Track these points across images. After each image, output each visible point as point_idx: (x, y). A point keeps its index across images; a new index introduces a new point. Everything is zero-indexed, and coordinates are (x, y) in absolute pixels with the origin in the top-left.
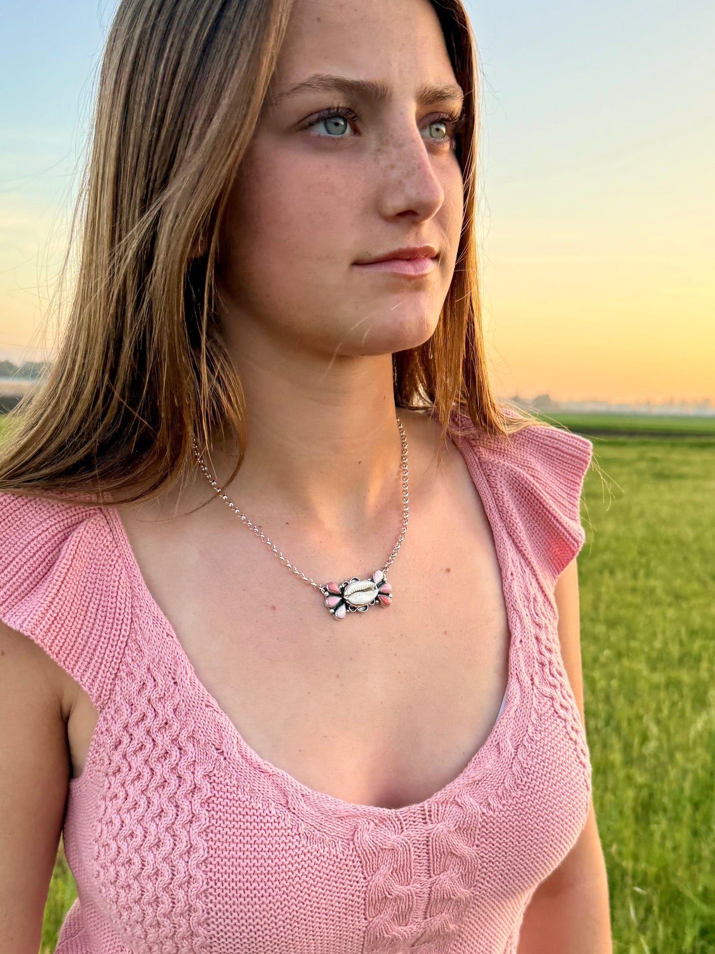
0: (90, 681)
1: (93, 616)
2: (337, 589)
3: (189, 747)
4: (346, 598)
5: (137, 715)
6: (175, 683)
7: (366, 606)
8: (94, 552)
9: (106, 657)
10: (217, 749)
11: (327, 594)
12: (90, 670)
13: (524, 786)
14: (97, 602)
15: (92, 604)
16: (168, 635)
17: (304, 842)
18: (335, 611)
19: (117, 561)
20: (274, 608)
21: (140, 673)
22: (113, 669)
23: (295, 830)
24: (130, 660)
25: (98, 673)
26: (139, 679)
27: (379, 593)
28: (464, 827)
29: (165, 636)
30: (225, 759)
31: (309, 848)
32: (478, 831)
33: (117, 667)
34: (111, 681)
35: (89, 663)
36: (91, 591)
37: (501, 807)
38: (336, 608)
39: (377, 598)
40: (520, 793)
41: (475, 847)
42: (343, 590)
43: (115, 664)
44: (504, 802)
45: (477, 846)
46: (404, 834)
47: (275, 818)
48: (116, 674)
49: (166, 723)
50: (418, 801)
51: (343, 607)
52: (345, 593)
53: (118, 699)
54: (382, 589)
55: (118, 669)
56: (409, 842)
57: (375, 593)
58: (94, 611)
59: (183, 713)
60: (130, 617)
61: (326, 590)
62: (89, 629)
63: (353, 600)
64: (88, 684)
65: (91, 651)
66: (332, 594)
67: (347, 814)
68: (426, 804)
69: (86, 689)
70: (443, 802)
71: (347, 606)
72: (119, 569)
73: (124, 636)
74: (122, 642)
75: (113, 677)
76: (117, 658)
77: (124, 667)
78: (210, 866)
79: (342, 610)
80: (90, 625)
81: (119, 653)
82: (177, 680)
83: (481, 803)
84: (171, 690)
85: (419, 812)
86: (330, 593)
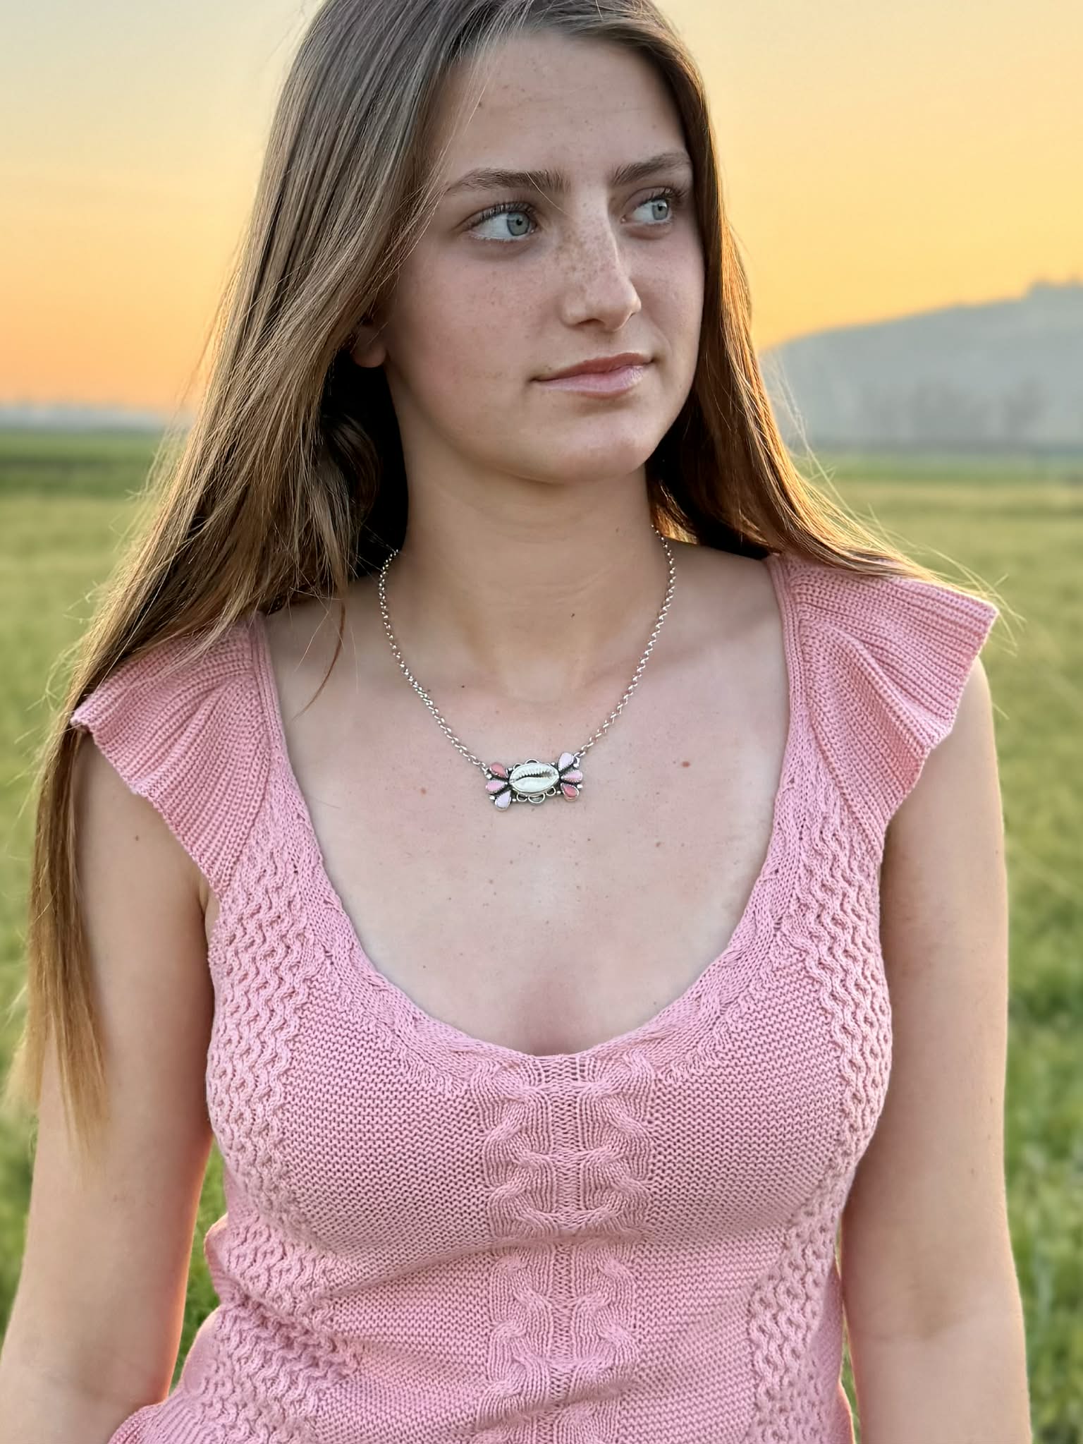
0: (209, 862)
1: (223, 789)
2: (504, 772)
3: (296, 947)
4: (511, 783)
5: (253, 906)
6: (296, 872)
7: (540, 797)
8: (235, 717)
9: (229, 836)
10: (327, 952)
11: (489, 776)
12: (211, 851)
13: (727, 1054)
14: (230, 774)
15: (223, 776)
16: (299, 816)
17: (402, 1070)
18: (496, 798)
19: (258, 729)
20: (424, 791)
21: (261, 859)
22: (236, 850)
23: (394, 1055)
24: (254, 843)
25: (219, 854)
26: (260, 866)
27: (560, 780)
28: (630, 1092)
29: (295, 817)
30: (332, 963)
31: (408, 1077)
32: (649, 1103)
33: (239, 849)
34: (231, 865)
35: (210, 842)
36: (224, 761)
37: (686, 1076)
38: (498, 795)
39: (558, 788)
40: (717, 1062)
41: (646, 1123)
42: (511, 773)
43: (239, 845)
44: (692, 1071)
45: (650, 1122)
46: (541, 1087)
47: (373, 1037)
48: (238, 857)
49: (279, 917)
50: (568, 1050)
51: (508, 793)
52: (512, 777)
53: (236, 886)
54: (567, 777)
55: (241, 852)
56: (546, 1098)
57: (552, 781)
58: (224, 784)
59: (298, 907)
60: (261, 793)
61: (489, 772)
62: (216, 804)
63: (522, 786)
64: (206, 866)
65: (214, 828)
66: (496, 777)
67: (466, 1049)
68: (578, 1056)
69: (204, 871)
70: (604, 1058)
71: (514, 794)
72: (259, 737)
73: (251, 814)
74: (248, 821)
75: (234, 860)
76: (241, 839)
77: (247, 850)
79: (506, 798)
80: (218, 799)
81: (243, 833)
82: (299, 869)
83: (659, 1068)
84: (291, 879)
85: (568, 1064)
86: (493, 776)
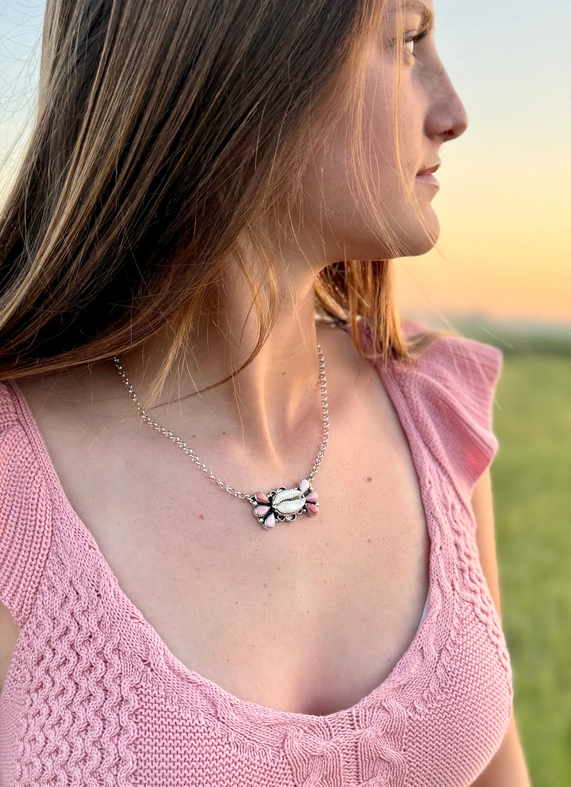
0: (10, 595)
1: (13, 529)
2: (266, 499)
3: (115, 659)
4: (274, 507)
5: (60, 629)
6: (99, 595)
7: (294, 516)
8: (13, 464)
9: (26, 571)
10: (144, 661)
11: (255, 503)
12: (11, 585)
13: (449, 689)
14: (17, 515)
15: (11, 517)
16: (90, 547)
17: (234, 751)
18: (264, 520)
19: (36, 474)
20: (202, 517)
21: (63, 587)
22: (34, 583)
23: (225, 740)
24: (51, 574)
25: (18, 587)
26: (61, 593)
27: (307, 502)
28: (392, 731)
29: (87, 549)
30: (152, 670)
31: (240, 756)
32: (405, 736)
33: (38, 580)
34: (32, 595)
35: (9, 577)
36: (10, 504)
37: (427, 711)
38: (265, 517)
39: (304, 507)
40: (444, 696)
41: (402, 752)
42: (271, 499)
43: (36, 577)
44: (430, 706)
45: (405, 750)
46: (333, 740)
47: (205, 728)
48: (37, 588)
49: (90, 637)
50: (345, 707)
51: (272, 516)
52: (274, 503)
53: (40, 613)
54: (309, 498)
55: (39, 583)
56: (338, 748)
57: (302, 503)
58: (14, 524)
59: (108, 625)
60: (50, 530)
61: (254, 499)
62: (8, 543)
63: (282, 508)
64: (8, 598)
65: (11, 565)
66: (261, 504)
67: (276, 722)
68: (354, 710)
69: (6, 603)
70: (371, 707)
71: (276, 515)
72: (39, 481)
73: (44, 549)
74: (43, 556)
75: (34, 591)
76: (38, 572)
77: (46, 581)
78: (139, 778)
79: (271, 520)
80: (10, 538)
81: (39, 567)
82: (101, 592)
83: (407, 708)
84: (95, 603)
85: (347, 717)
86: (258, 503)
